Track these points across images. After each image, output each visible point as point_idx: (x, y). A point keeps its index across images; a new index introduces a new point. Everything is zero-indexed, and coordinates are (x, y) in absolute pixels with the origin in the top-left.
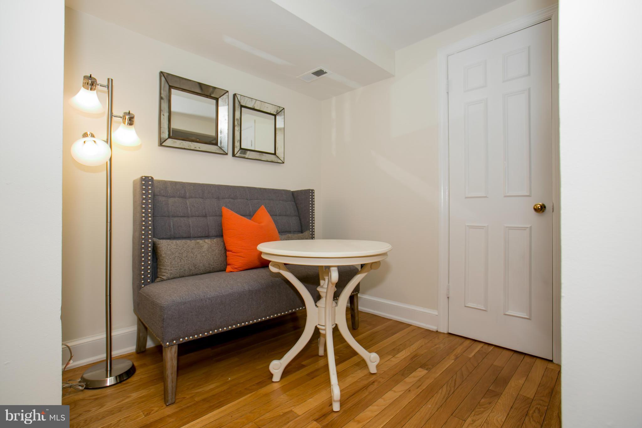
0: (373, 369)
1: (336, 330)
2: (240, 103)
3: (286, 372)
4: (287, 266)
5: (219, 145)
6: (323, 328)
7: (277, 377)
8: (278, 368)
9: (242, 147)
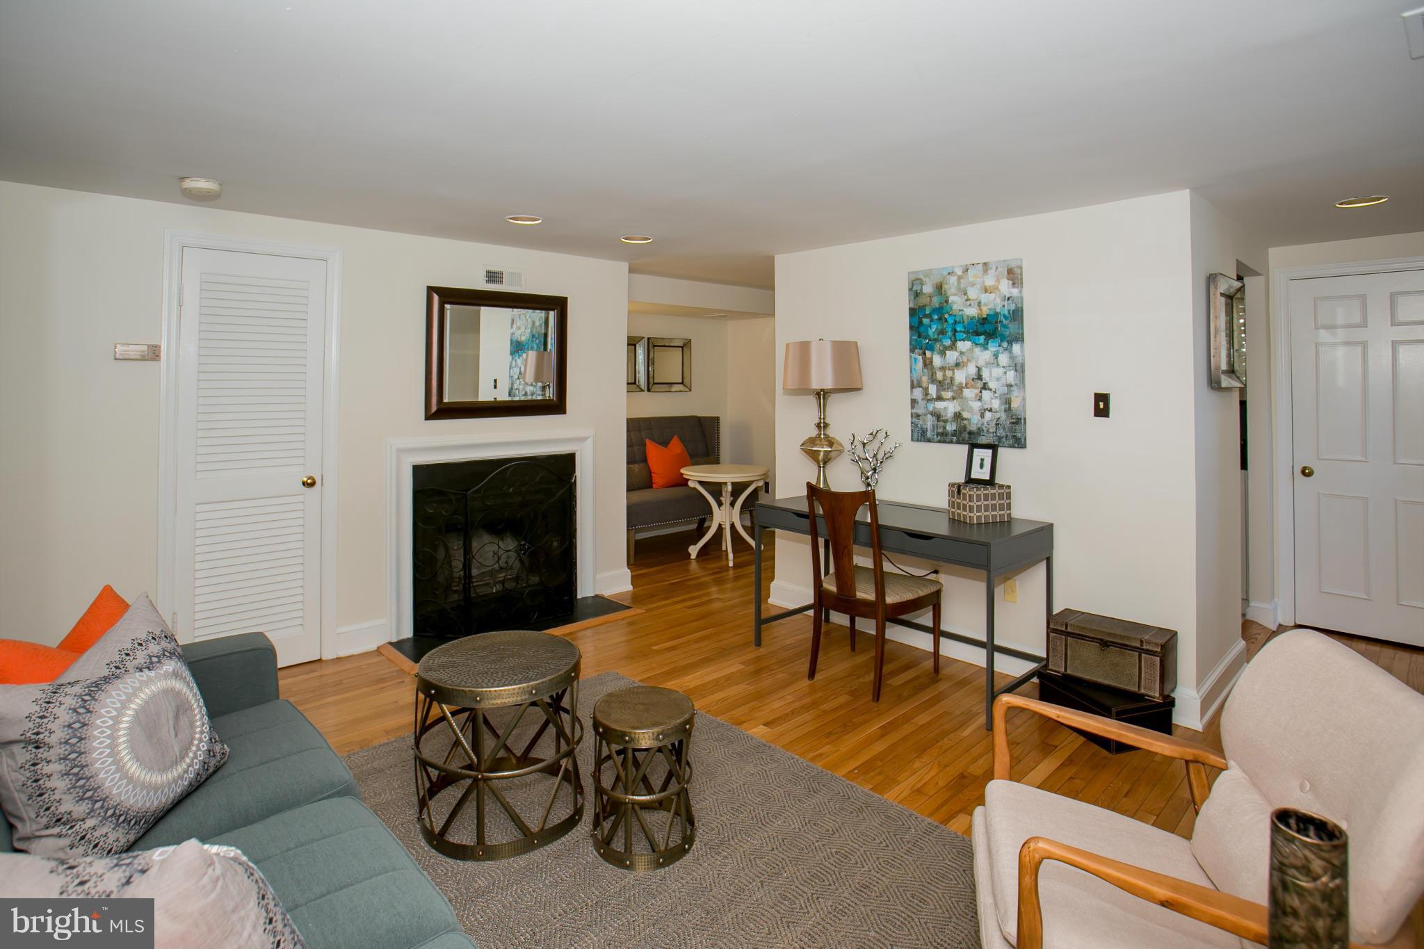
2: (652, 343)
3: (699, 555)
4: (701, 483)
5: (637, 383)
6: (724, 523)
7: (693, 556)
8: (694, 550)
9: (655, 382)
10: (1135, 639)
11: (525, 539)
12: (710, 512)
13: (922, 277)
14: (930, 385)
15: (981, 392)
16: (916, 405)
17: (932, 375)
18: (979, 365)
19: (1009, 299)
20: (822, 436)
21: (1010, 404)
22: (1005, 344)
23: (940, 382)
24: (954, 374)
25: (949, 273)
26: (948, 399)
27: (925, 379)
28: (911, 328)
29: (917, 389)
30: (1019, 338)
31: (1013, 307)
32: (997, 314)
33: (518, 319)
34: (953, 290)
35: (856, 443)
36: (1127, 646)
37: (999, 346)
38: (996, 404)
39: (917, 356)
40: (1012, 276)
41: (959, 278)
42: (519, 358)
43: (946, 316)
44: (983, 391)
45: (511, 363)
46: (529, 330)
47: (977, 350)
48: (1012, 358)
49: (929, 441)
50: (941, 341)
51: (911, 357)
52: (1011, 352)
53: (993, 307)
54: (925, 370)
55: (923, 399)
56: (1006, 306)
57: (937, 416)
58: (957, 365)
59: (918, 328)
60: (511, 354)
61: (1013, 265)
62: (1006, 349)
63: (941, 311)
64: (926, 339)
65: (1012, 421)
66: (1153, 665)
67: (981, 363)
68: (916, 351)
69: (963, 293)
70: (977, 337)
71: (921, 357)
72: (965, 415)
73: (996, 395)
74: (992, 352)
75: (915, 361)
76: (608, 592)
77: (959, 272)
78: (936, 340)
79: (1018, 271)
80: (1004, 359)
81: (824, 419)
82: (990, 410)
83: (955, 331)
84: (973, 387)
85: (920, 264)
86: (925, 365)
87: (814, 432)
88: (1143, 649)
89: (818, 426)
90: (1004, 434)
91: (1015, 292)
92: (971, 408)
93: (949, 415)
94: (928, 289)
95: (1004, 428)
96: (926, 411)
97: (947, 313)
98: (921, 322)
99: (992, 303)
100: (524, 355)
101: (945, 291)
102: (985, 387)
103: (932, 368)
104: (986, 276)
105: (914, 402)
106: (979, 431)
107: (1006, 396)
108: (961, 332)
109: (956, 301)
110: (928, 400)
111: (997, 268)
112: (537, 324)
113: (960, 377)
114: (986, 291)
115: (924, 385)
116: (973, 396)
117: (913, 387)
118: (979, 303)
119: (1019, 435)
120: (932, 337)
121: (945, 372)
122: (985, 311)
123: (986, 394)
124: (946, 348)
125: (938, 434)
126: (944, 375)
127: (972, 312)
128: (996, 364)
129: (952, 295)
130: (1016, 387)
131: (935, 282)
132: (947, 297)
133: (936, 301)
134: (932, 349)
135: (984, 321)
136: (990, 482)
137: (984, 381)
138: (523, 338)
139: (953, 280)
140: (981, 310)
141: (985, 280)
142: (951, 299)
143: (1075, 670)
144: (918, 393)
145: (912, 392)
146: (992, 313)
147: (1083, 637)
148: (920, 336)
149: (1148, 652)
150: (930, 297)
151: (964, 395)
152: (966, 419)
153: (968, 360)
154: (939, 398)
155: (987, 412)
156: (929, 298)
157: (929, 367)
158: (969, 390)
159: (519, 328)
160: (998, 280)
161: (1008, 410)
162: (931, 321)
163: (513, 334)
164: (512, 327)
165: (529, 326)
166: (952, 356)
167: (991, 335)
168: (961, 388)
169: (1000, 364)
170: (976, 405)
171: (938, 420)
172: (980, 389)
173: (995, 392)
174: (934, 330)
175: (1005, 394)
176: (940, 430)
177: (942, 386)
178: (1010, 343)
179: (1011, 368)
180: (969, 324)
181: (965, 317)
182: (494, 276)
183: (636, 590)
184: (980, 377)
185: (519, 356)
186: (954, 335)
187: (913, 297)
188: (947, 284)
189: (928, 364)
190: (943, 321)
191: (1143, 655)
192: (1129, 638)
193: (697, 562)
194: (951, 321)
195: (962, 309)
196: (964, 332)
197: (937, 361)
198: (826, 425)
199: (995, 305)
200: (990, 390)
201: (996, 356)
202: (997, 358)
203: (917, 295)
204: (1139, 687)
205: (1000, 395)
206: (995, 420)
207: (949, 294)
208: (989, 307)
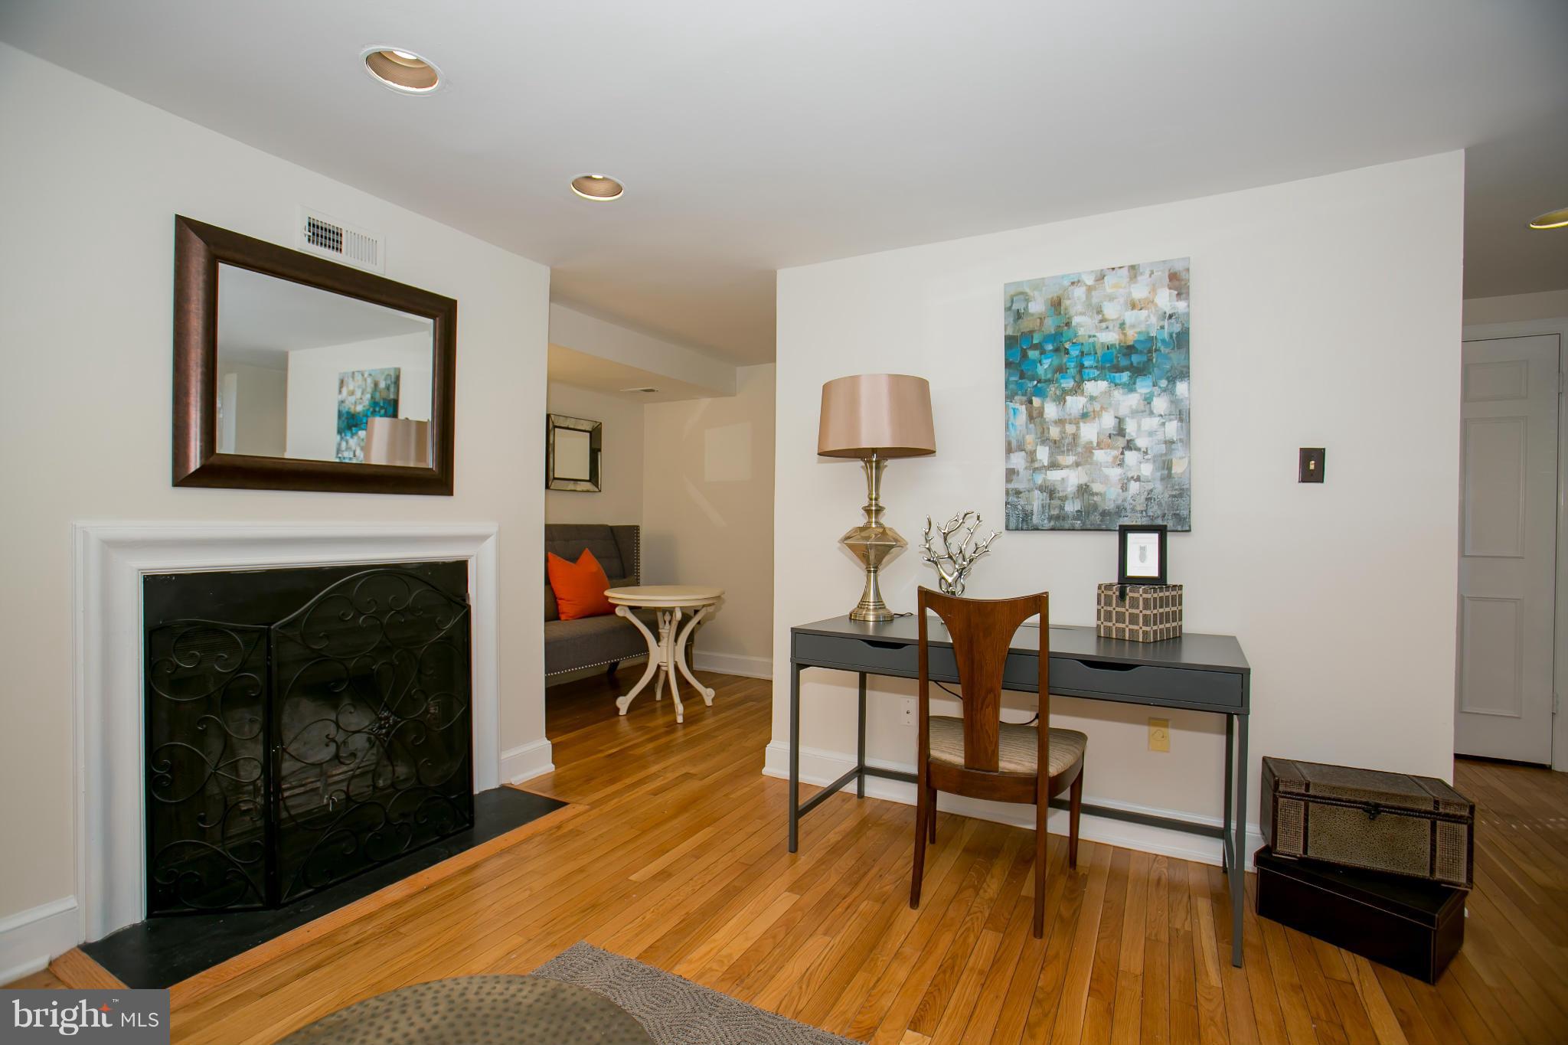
0: (709, 702)
1: (677, 669)
2: (553, 423)
3: (629, 710)
4: (631, 608)
6: (665, 664)
7: (623, 711)
8: (623, 703)
9: (556, 476)
10: (1425, 799)
11: (387, 707)
12: (644, 649)
13: (1027, 290)
14: (1039, 448)
15: (1122, 453)
16: (1015, 477)
17: (1043, 432)
18: (1121, 414)
19: (1170, 317)
20: (874, 525)
21: (1169, 469)
22: (1163, 383)
23: (1055, 442)
24: (1078, 428)
25: (1073, 283)
26: (1067, 467)
27: (1030, 438)
28: (1008, 365)
29: (1017, 454)
30: (1184, 374)
31: (1177, 328)
32: (1151, 339)
33: (351, 379)
34: (1079, 308)
35: (933, 532)
36: (1412, 810)
37: (1154, 386)
38: (1147, 470)
39: (1017, 406)
40: (1176, 283)
41: (1090, 289)
42: (352, 437)
43: (1067, 346)
44: (1127, 453)
45: (339, 445)
46: (368, 396)
47: (1117, 394)
48: (1175, 402)
49: (1036, 529)
50: (1057, 381)
51: (1007, 407)
52: (1172, 393)
53: (1144, 329)
54: (1032, 426)
55: (1026, 468)
56: (1166, 327)
57: (1051, 492)
58: (1084, 416)
59: (1019, 364)
60: (340, 432)
61: (1179, 267)
62: (1165, 390)
63: (1059, 340)
64: (1032, 379)
65: (1174, 493)
66: (1456, 837)
67: (1123, 411)
68: (1016, 398)
69: (1095, 311)
70: (1117, 375)
71: (1024, 407)
72: (1096, 487)
73: (1146, 457)
74: (1141, 394)
75: (1015, 414)
76: (519, 779)
77: (1089, 281)
78: (1049, 381)
79: (1184, 275)
80: (1160, 404)
81: (876, 499)
82: (1138, 479)
83: (1082, 367)
84: (1109, 447)
85: (1024, 273)
86: (1031, 418)
87: (861, 520)
88: (1439, 814)
89: (868, 511)
90: (1159, 513)
91: (1181, 306)
92: (1107, 477)
93: (1069, 490)
94: (1037, 307)
95: (1160, 504)
96: (1032, 485)
97: (1069, 340)
98: (1024, 355)
99: (1141, 323)
100: (362, 434)
101: (1066, 309)
102: (1130, 446)
103: (1043, 422)
104: (1132, 286)
105: (1011, 474)
106: (1119, 511)
107: (1164, 458)
108: (1091, 367)
109: (1084, 324)
110: (1035, 470)
111: (1152, 273)
112: (382, 385)
113: (1089, 432)
114: (1133, 306)
115: (1029, 447)
116: (1110, 459)
117: (1009, 450)
118: (1122, 325)
119: (1185, 513)
120: (1043, 378)
121: (1064, 427)
122: (1132, 336)
123: (1131, 457)
124: (1065, 392)
125: (1050, 518)
126: (1063, 432)
127: (1110, 337)
128: (1148, 412)
129: (1076, 315)
130: (1179, 444)
131: (1050, 297)
132: (1070, 318)
133: (1050, 326)
134: (1040, 393)
135: (1130, 350)
136: (1160, 581)
137: (1127, 438)
138: (359, 408)
139: (1079, 292)
140: (1125, 335)
141: (1132, 290)
142: (1076, 320)
143: (1323, 851)
144: (1018, 460)
145: (1008, 458)
146: (1142, 338)
147: (1337, 802)
148: (1022, 376)
149: (1448, 817)
150: (1041, 319)
151: (1095, 458)
152: (1097, 494)
153: (1102, 408)
154: (1054, 465)
155: (1132, 482)
156: (1038, 320)
157: (1038, 420)
158: (1102, 451)
159: (352, 393)
160: (1154, 290)
161: (1168, 477)
162: (1041, 354)
163: (342, 402)
164: (340, 392)
165: (369, 390)
166: (1075, 404)
167: (1139, 371)
168: (1089, 449)
169: (1155, 411)
170: (1115, 473)
171: (1051, 498)
172: (1121, 450)
173: (1146, 453)
174: (1046, 366)
175: (1161, 455)
176: (1055, 512)
177: (1059, 447)
178: (1172, 380)
179: (1172, 417)
180: (1104, 355)
181: (1098, 347)
182: (320, 233)
183: (560, 770)
184: (1121, 432)
185: (353, 435)
186: (1080, 372)
187: (1011, 320)
188: (1069, 299)
189: (1035, 416)
190: (1063, 353)
191: (1438, 822)
192: (1414, 799)
193: (628, 720)
194: (1074, 352)
195: (1092, 334)
196: (1096, 367)
197: (1051, 411)
198: (879, 510)
199: (1148, 326)
200: (1138, 449)
201: (1148, 400)
202: (1149, 403)
203: (1019, 316)
204: (1432, 871)
205: (1155, 456)
206: (1146, 493)
207: (1072, 312)
208: (1138, 330)
